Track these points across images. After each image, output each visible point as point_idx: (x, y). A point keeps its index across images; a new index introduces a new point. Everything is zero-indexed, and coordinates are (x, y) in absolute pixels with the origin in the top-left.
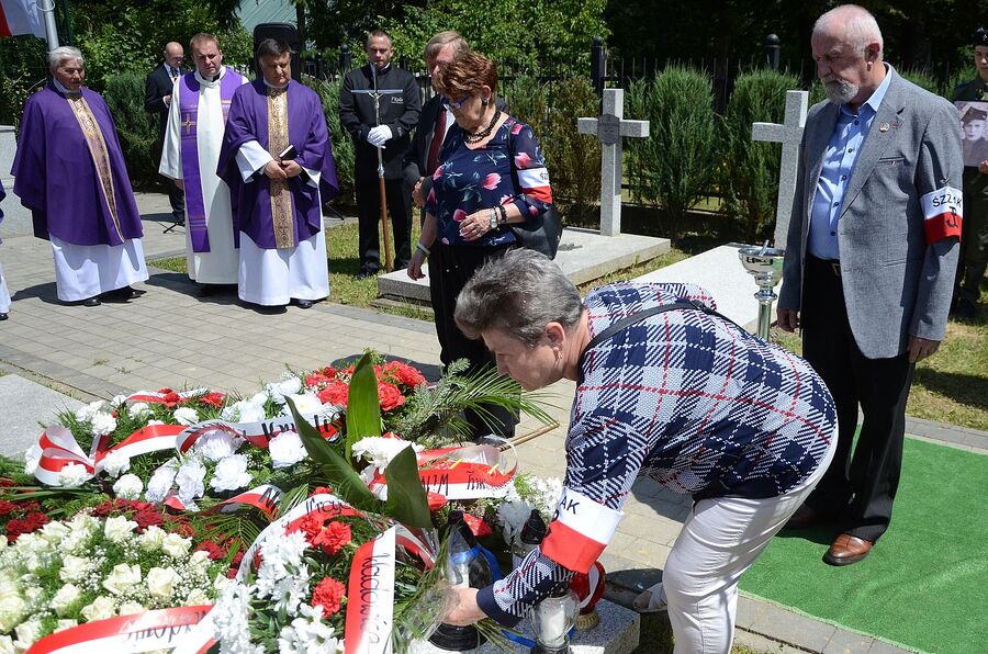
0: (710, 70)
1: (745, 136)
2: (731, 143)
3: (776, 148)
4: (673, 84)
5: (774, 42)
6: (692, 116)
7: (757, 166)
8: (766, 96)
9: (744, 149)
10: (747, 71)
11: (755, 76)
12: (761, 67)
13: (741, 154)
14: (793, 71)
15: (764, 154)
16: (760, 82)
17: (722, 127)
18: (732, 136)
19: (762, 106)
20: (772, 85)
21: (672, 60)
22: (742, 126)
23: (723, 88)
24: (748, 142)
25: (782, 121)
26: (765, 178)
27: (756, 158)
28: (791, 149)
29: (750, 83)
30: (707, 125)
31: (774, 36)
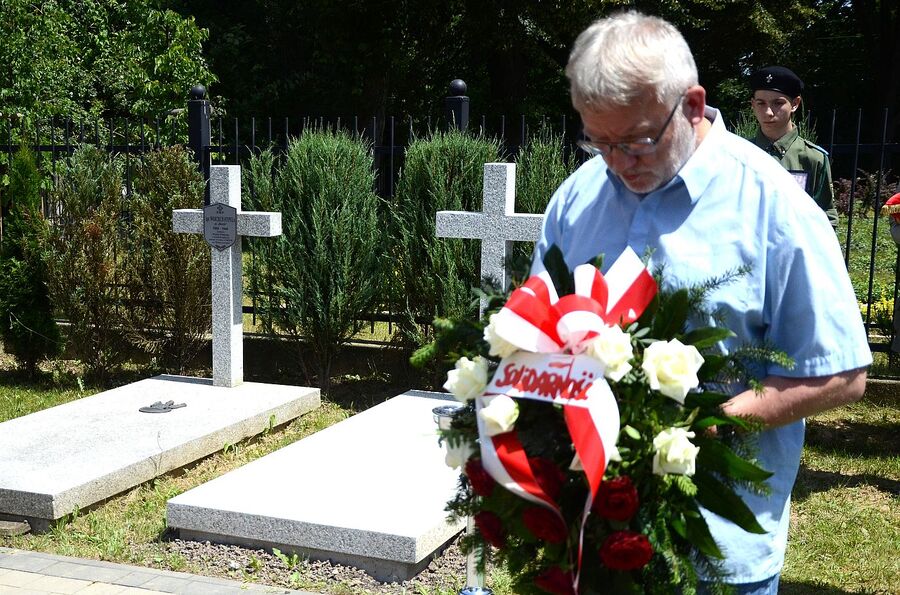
0: (368, 134)
1: (425, 231)
2: (405, 241)
3: (473, 248)
4: (314, 157)
5: (460, 91)
6: (345, 204)
7: (445, 275)
8: (453, 171)
9: (424, 252)
10: (423, 133)
11: (435, 142)
12: (444, 129)
13: (420, 258)
14: (491, 133)
15: (455, 256)
16: (443, 150)
17: (390, 219)
18: (405, 232)
19: (448, 186)
20: (462, 155)
21: (312, 120)
22: (419, 216)
23: (388, 161)
24: (431, 241)
25: (478, 207)
26: (458, 292)
27: (443, 262)
28: (494, 248)
29: (429, 154)
30: (368, 216)
31: (461, 83)
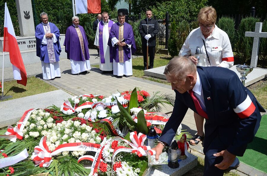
0: (234, 18)
1: (243, 35)
2: (239, 37)
3: (252, 39)
4: (223, 22)
5: (254, 9)
6: (228, 30)
7: (247, 44)
8: (250, 24)
9: (243, 39)
10: (244, 17)
11: (247, 19)
12: (249, 16)
13: (242, 40)
14: (259, 17)
15: (249, 40)
16: (248, 20)
17: (237, 33)
18: (239, 36)
19: (248, 27)
20: (252, 21)
21: (223, 15)
22: (242, 33)
23: (237, 22)
24: (244, 37)
25: (254, 31)
26: (248, 47)
27: (246, 41)
28: (256, 39)
29: (245, 21)
30: (233, 33)
31: (254, 7)
